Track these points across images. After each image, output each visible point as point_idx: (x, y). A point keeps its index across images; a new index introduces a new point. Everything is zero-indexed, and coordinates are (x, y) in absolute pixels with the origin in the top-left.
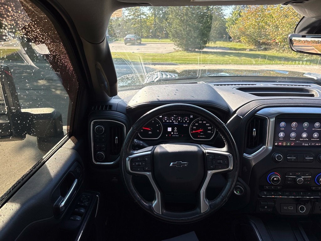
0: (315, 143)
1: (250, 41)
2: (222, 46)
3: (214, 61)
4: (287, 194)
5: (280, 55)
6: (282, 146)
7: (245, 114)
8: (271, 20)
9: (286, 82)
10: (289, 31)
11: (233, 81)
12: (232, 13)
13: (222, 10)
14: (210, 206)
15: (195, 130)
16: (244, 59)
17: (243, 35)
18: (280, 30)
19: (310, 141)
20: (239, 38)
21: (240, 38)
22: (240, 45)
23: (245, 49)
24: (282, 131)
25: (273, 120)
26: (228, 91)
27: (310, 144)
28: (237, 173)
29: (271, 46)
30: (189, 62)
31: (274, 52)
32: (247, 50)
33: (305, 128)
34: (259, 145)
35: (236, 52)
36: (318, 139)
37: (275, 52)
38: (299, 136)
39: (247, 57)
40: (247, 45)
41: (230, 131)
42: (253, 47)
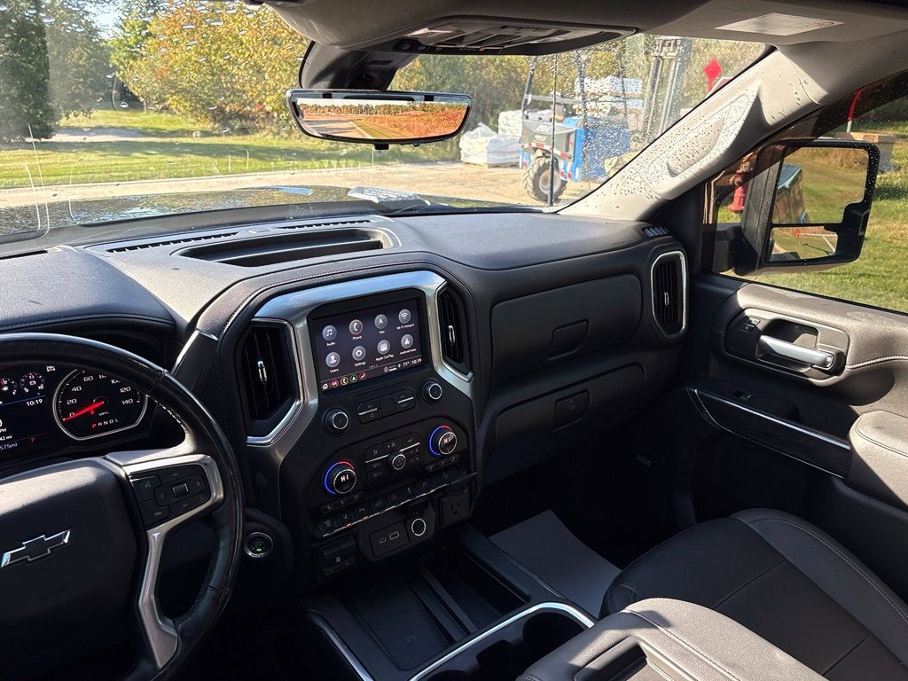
0: (410, 360)
1: (196, 109)
2: (113, 125)
3: (99, 173)
4: (378, 504)
5: (283, 144)
6: (340, 388)
7: (225, 326)
8: (240, 51)
9: (312, 217)
10: (292, 80)
11: (165, 230)
12: (121, 23)
13: (87, 13)
14: (181, 634)
15: (74, 408)
16: (193, 162)
17: (173, 91)
18: (267, 77)
19: (398, 358)
20: (163, 101)
21: (165, 100)
22: (171, 122)
23: (189, 133)
24: (332, 349)
25: (302, 325)
26: (155, 263)
27: (399, 366)
28: (238, 505)
29: (257, 122)
30: (10, 180)
31: (268, 137)
32: (194, 135)
33: (381, 330)
34: (283, 400)
35: (162, 140)
36: (414, 350)
37: (270, 136)
38: (372, 353)
39: (199, 155)
40: (192, 120)
41: (189, 390)
42: (209, 126)
